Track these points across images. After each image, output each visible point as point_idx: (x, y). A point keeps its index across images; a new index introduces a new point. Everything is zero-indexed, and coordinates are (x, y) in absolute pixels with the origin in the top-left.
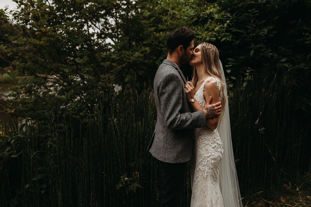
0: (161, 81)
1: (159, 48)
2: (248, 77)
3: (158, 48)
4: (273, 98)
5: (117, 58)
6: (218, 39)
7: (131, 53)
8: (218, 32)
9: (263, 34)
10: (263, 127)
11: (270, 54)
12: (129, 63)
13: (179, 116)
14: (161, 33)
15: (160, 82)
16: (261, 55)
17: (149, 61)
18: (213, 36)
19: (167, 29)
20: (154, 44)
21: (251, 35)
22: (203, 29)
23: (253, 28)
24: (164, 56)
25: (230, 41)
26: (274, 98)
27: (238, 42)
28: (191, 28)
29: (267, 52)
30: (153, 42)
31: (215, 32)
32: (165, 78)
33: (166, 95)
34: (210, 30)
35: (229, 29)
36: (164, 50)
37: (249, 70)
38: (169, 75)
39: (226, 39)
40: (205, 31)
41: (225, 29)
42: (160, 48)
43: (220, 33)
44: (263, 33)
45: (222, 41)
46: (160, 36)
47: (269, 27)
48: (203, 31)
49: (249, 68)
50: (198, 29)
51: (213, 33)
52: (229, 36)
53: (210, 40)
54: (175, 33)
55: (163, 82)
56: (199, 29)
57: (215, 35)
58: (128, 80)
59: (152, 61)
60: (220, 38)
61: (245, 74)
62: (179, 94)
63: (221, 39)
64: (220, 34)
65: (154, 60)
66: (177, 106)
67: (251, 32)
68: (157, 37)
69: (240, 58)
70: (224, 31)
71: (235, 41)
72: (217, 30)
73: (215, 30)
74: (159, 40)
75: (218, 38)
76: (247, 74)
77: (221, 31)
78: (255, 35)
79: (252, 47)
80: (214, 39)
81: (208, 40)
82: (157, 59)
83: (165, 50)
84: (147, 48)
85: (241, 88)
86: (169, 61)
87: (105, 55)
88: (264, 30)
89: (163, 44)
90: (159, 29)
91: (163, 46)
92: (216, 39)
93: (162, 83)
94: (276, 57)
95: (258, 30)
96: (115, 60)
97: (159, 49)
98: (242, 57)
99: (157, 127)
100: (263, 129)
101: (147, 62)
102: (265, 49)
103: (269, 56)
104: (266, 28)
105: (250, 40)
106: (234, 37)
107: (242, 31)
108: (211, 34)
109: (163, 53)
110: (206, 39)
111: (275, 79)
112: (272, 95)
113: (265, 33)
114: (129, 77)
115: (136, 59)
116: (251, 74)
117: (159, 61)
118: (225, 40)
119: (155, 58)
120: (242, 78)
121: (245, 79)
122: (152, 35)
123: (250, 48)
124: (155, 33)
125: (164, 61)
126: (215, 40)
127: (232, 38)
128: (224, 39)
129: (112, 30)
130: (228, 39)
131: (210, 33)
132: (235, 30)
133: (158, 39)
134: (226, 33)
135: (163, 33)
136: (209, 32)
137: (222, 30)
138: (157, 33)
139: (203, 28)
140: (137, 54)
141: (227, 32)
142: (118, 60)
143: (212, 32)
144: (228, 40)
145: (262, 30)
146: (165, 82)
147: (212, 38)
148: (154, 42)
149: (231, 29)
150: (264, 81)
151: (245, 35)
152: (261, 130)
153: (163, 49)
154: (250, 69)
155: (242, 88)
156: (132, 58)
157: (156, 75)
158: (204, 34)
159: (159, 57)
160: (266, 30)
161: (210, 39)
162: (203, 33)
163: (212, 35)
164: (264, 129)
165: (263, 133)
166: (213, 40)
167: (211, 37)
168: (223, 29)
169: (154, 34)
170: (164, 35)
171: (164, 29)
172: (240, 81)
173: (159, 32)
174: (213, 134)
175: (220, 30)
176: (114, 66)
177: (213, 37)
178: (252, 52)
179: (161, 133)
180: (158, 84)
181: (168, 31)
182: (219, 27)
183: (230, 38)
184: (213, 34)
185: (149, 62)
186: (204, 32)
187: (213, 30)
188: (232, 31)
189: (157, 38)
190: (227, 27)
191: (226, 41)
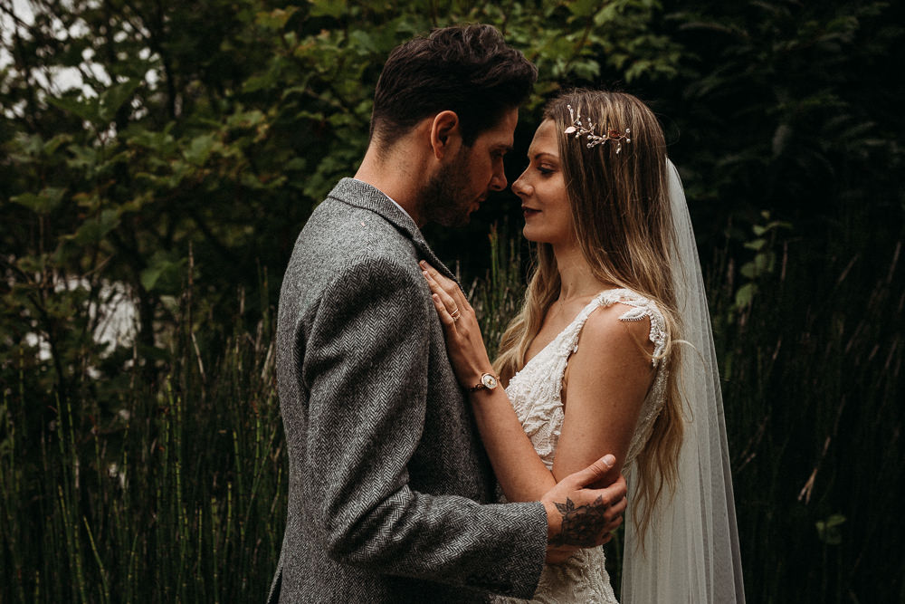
0: (316, 297)
1: (312, 116)
2: (760, 259)
3: (314, 112)
4: (887, 364)
5: (98, 169)
6: (614, 66)
7: (169, 138)
8: (611, 30)
9: (837, 40)
10: (835, 512)
11: (871, 142)
12: (162, 192)
13: (404, 495)
14: (324, 36)
15: (312, 301)
16: (826, 145)
17: (266, 182)
18: (585, 52)
19: (359, 17)
20: (287, 92)
21: (776, 47)
22: (536, 18)
23: (787, 12)
24: (341, 153)
25: (670, 77)
26: (893, 364)
27: (710, 82)
28: (474, 11)
29: (853, 131)
30: (282, 85)
31: (599, 32)
32: (338, 285)
33: (339, 376)
34: (570, 20)
35: (668, 17)
36: (339, 123)
37: (763, 223)
38: (359, 270)
39: (652, 68)
40: (545, 27)
41: (648, 16)
42: (319, 117)
43: (622, 38)
44: (835, 35)
45: (634, 78)
46: (320, 53)
47: (867, 8)
48: (535, 30)
49: (765, 214)
50: (510, 18)
51: (584, 39)
52: (667, 50)
53: (572, 73)
54: (436, 40)
55: (327, 303)
56: (515, 17)
57: (596, 47)
58: (160, 280)
59: (283, 179)
60: (619, 60)
61: (747, 245)
62: (412, 375)
63: (627, 65)
64: (622, 44)
65: (292, 174)
66: (393, 438)
67: (776, 30)
68: (306, 59)
69: (723, 162)
70: (643, 27)
71: (696, 75)
72: (607, 22)
73: (599, 19)
74: (312, 74)
75: (610, 62)
76: (758, 245)
77: (625, 28)
78: (794, 47)
79: (781, 106)
80: (593, 66)
81: (561, 74)
82: (311, 169)
83: (344, 126)
84: (255, 117)
85: (726, 317)
86: (364, 189)
87: (32, 154)
88: (838, 21)
89: (335, 95)
90: (312, 19)
91: (336, 103)
92: (602, 69)
93: (320, 312)
94: (896, 160)
95: (813, 23)
96: (89, 176)
97: (316, 122)
98: (730, 159)
99: (291, 544)
100: (837, 520)
101: (259, 185)
102: (844, 117)
103: (866, 154)
104: (852, 13)
105: (771, 69)
106: (691, 55)
107: (733, 26)
108: (575, 40)
109: (339, 140)
110: (550, 71)
111: (893, 268)
112: (879, 352)
113: (846, 38)
114: (166, 264)
115: (199, 171)
116: (775, 243)
117: (317, 178)
118: (644, 73)
119: (298, 163)
120: (731, 267)
121: (747, 270)
122: (275, 47)
123: (769, 111)
124: (290, 36)
125: (337, 188)
126: (597, 72)
127: (683, 62)
128: (640, 67)
129: (89, 24)
130: (661, 67)
131: (570, 38)
132: (695, 23)
133: (307, 70)
134: (652, 38)
135: (333, 38)
136: (569, 33)
137: (630, 24)
138: (301, 37)
139: (534, 14)
140: (202, 145)
141: (658, 34)
142: (100, 179)
143: (580, 34)
144: (663, 75)
145: (831, 24)
146: (338, 304)
147: (580, 65)
148: (291, 86)
149: (678, 15)
150: (842, 277)
151: (747, 49)
152: (829, 525)
153: (335, 120)
154: (773, 218)
155: (730, 318)
156: (176, 165)
157: (291, 264)
158: (544, 42)
159: (319, 162)
160: (851, 22)
161: (571, 66)
162: (538, 37)
163: (581, 47)
164: (843, 520)
165: (837, 541)
166: (584, 70)
167: (576, 57)
168: (635, 18)
169: (286, 44)
170: (340, 51)
171: (336, 15)
172: (724, 280)
173: (316, 32)
174: (580, 591)
175: (621, 21)
176: (85, 209)
177: (586, 58)
178: (782, 132)
179: (312, 581)
180: (302, 314)
181: (362, 29)
182: (617, 8)
183: (670, 64)
184: (587, 44)
185: (272, 185)
186: (541, 31)
187: (586, 22)
188: (683, 27)
189: (301, 65)
190: (654, 9)
191: (654, 77)
